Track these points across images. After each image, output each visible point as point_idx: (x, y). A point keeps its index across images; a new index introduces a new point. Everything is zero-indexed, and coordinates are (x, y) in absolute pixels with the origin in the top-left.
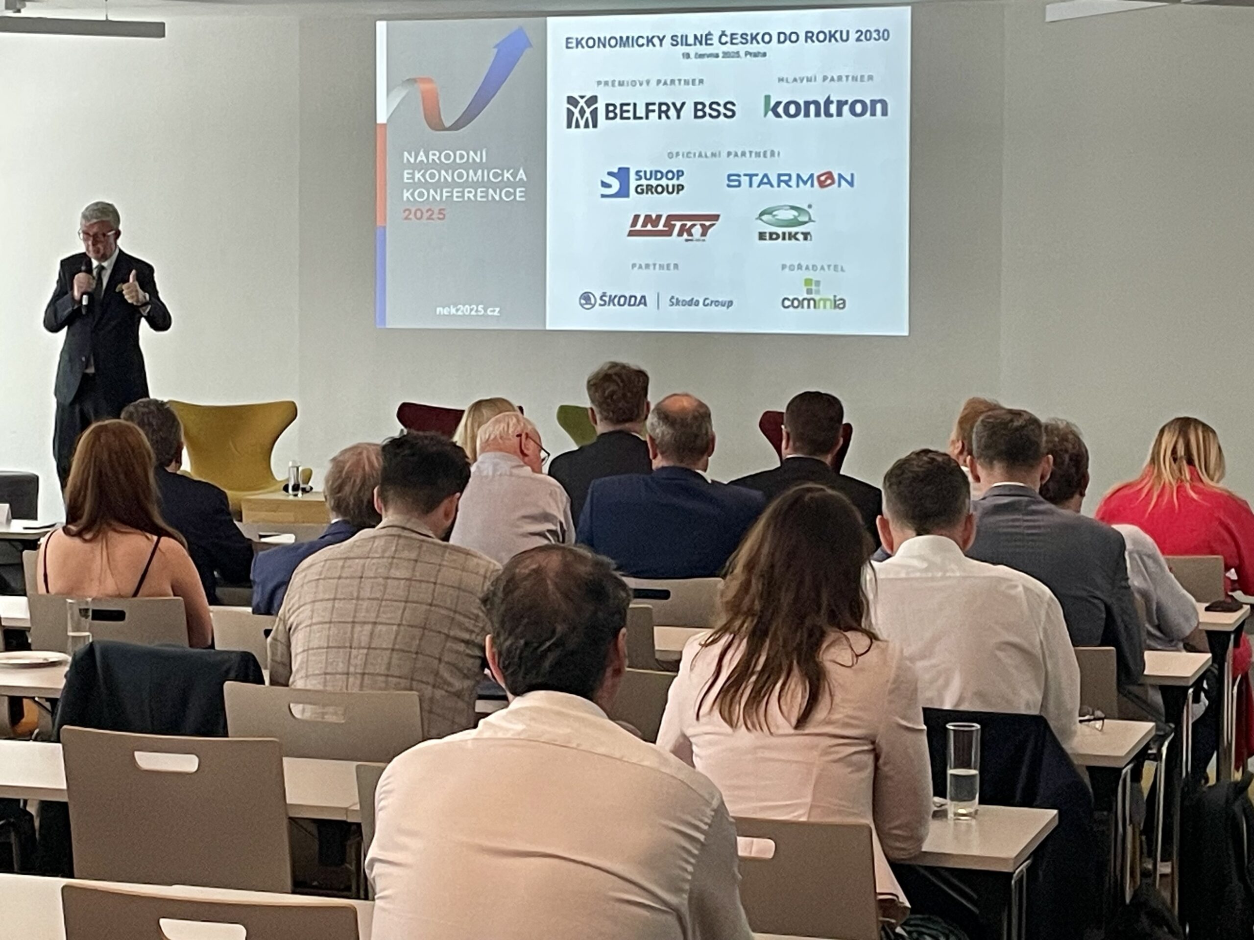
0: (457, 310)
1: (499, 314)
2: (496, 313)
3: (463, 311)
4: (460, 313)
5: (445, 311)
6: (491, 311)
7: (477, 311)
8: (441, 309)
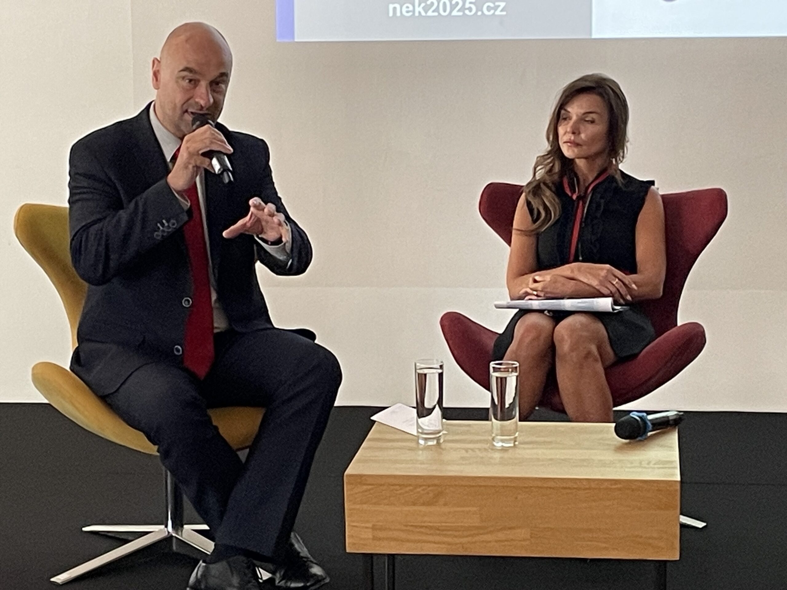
0: (426, 9)
1: (504, 13)
2: (498, 12)
3: (437, 10)
4: (430, 13)
5: (405, 10)
6: (489, 8)
7: (463, 9)
8: (398, 6)
